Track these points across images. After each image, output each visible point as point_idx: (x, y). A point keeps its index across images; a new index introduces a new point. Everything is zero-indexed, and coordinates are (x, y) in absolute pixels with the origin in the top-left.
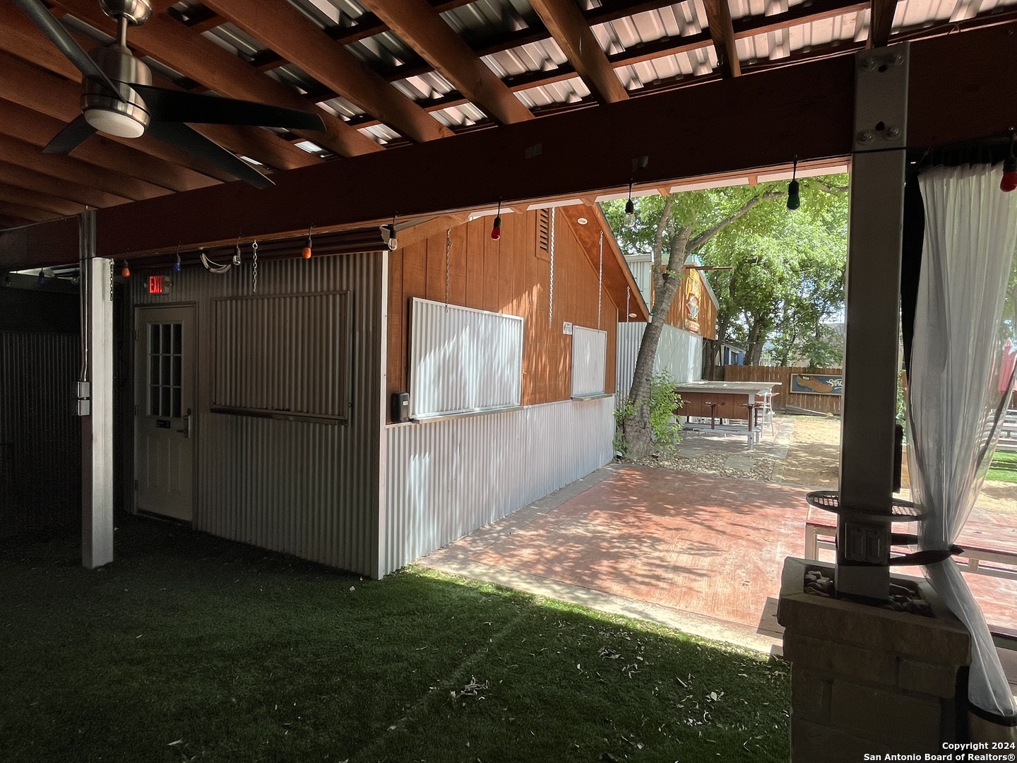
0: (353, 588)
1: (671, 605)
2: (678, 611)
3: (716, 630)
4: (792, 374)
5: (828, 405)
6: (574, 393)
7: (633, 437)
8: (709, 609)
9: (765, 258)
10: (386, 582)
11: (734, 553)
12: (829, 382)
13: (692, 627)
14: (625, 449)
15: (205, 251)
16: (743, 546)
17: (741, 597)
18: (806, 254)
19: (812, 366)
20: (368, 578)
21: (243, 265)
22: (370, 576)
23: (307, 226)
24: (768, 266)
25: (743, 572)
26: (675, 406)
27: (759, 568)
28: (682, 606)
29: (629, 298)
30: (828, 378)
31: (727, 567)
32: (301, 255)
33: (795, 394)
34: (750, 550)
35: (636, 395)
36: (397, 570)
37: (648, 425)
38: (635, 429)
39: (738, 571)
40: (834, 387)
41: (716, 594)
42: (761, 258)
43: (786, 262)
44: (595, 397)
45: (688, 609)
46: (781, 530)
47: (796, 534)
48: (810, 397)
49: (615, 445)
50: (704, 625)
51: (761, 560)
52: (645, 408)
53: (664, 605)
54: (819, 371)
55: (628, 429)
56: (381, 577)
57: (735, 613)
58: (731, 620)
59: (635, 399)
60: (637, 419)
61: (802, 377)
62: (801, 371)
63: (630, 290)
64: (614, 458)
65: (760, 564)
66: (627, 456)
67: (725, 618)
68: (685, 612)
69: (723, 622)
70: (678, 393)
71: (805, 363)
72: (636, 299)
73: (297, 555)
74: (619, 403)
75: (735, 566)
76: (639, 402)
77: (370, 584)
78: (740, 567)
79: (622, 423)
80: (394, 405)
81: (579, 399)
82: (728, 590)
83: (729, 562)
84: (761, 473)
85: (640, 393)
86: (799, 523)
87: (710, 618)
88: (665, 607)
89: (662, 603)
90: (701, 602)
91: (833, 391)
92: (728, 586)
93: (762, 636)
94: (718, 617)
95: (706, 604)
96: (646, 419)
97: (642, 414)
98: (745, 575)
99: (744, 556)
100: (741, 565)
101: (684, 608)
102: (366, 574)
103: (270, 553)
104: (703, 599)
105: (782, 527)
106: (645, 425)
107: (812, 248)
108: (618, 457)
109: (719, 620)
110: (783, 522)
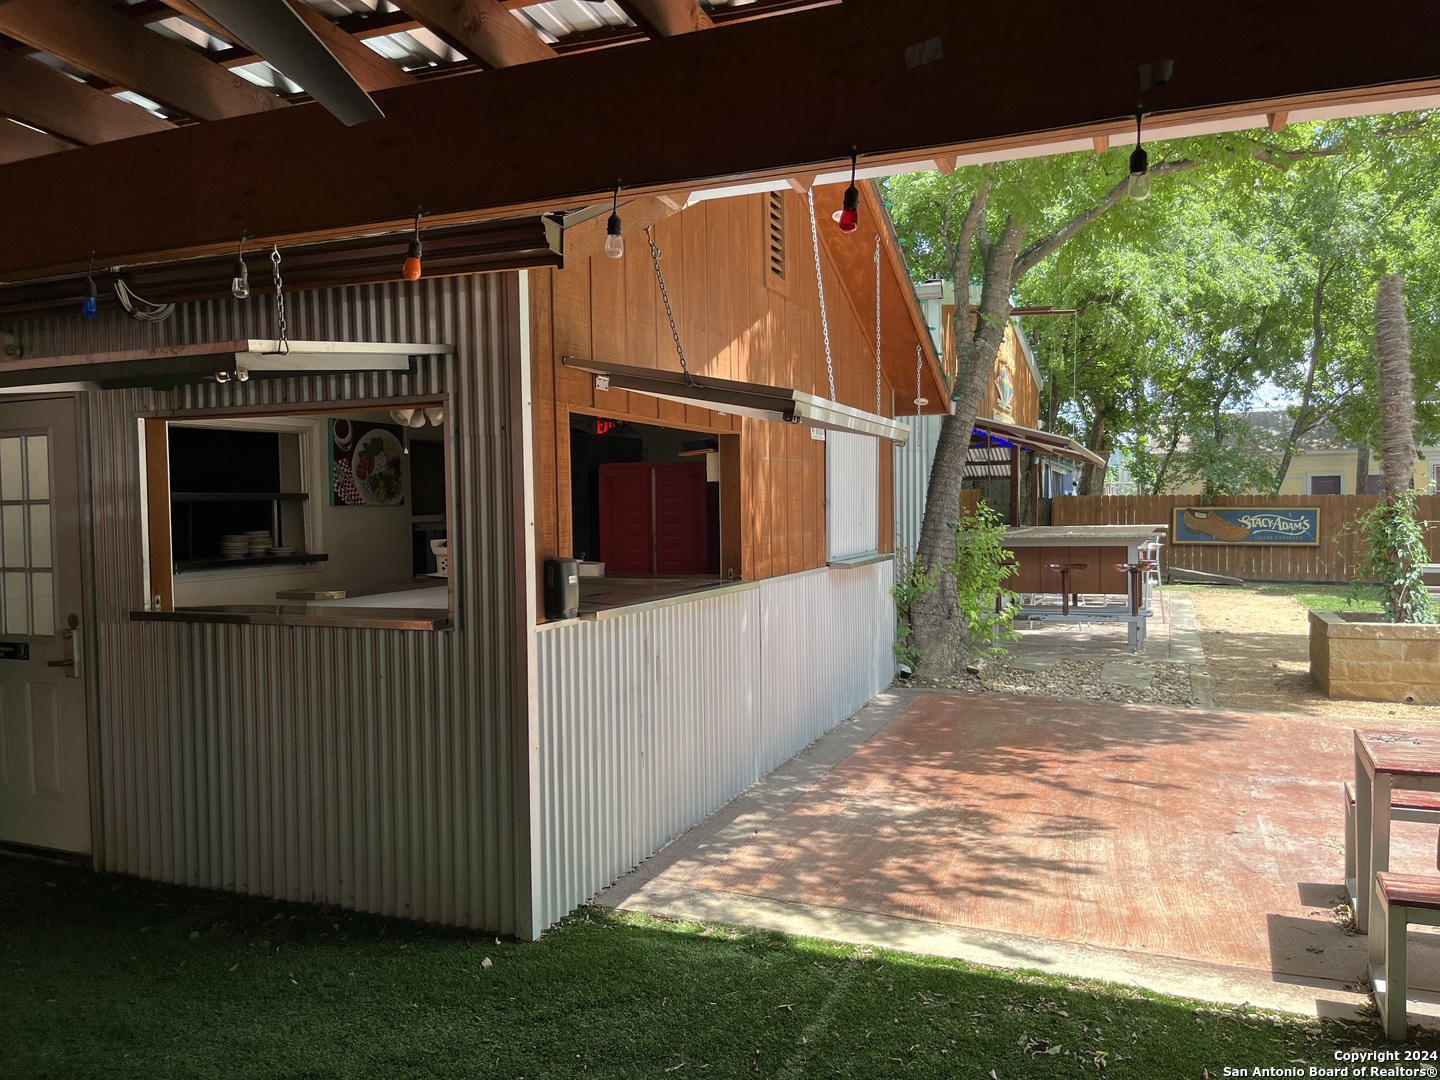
0: (487, 962)
1: (1113, 945)
2: (1132, 956)
3: (1215, 984)
4: (1175, 509)
5: (1242, 564)
6: (832, 556)
7: (929, 636)
8: (1187, 948)
9: (1128, 292)
10: (551, 945)
11: (1187, 840)
12: (1243, 521)
13: (1171, 983)
14: (916, 660)
15: (124, 275)
16: (1198, 827)
17: (1234, 921)
18: (1202, 284)
19: (1209, 490)
20: (511, 938)
21: (254, 297)
22: (515, 936)
23: (409, 213)
24: (1131, 308)
25: (1220, 875)
26: (1004, 572)
27: (1241, 865)
28: (1134, 945)
29: (920, 367)
30: (1242, 514)
31: (1186, 867)
32: (400, 274)
33: (1182, 545)
34: (1215, 834)
35: (931, 555)
36: (562, 919)
37: (956, 612)
38: (932, 621)
39: (1209, 874)
40: (1253, 529)
41: (1185, 917)
42: (1119, 292)
43: (1166, 299)
44: (866, 562)
45: (1148, 951)
46: (1253, 793)
47: (1281, 798)
48: (1208, 550)
49: (897, 653)
50: (1189, 978)
51: (1241, 850)
52: (948, 578)
53: (1101, 945)
54: (1224, 501)
55: (919, 621)
56: (537, 935)
57: (1234, 950)
58: (1234, 964)
59: (929, 562)
60: (935, 601)
61: (1192, 512)
62: (1192, 502)
63: (923, 352)
64: (897, 676)
65: (1242, 857)
66: (920, 672)
67: (1222, 961)
68: (1145, 957)
69: (1223, 970)
70: (1009, 549)
71: (1196, 488)
72: (930, 370)
73: (345, 905)
74: (901, 572)
75: (1198, 863)
76: (937, 567)
77: (519, 948)
78: (1208, 865)
79: (906, 612)
80: (552, 583)
81: (843, 565)
82: (1206, 910)
83: (1186, 858)
84: (1172, 691)
85: (939, 551)
86: (1279, 779)
87: (1195, 964)
88: (1107, 950)
89: (1095, 941)
90: (1165, 935)
91: (1250, 537)
92: (1202, 901)
93: (1302, 987)
94: (1207, 960)
95: (1176, 938)
96: (951, 600)
97: (943, 591)
98: (1223, 879)
99: (1207, 845)
100: (1210, 862)
101: (1140, 949)
102: (505, 931)
103: (283, 905)
104: (1168, 930)
105: (1252, 787)
106: (950, 611)
107: (1213, 273)
108: (904, 675)
109: (1213, 966)
110: (1250, 779)
